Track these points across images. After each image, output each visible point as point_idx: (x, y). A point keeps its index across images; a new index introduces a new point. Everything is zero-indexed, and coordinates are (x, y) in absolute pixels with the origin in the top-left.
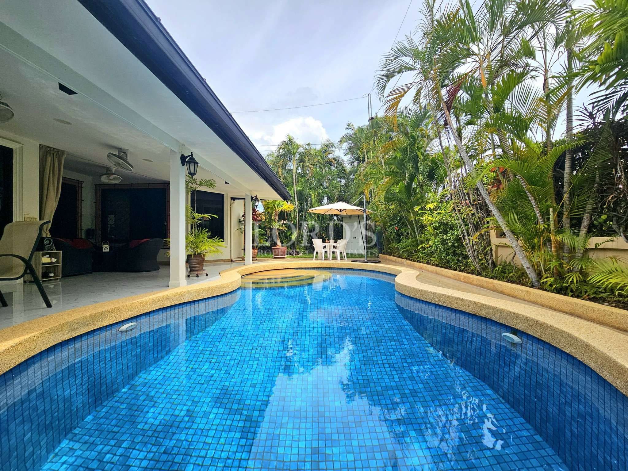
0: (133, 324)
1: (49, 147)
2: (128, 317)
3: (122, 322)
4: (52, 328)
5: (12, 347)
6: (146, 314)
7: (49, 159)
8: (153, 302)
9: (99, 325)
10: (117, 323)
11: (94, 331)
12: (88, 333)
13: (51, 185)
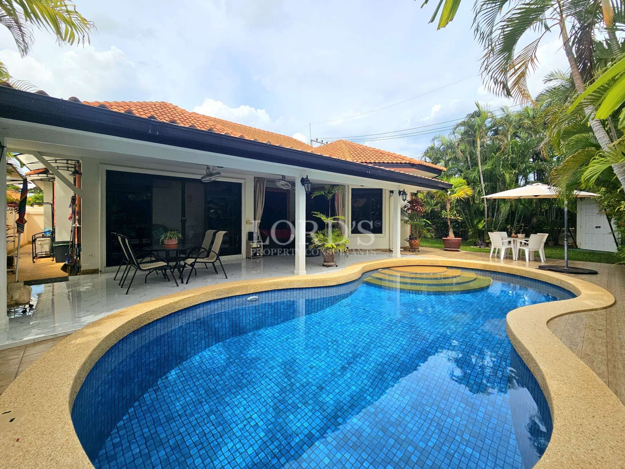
0: (256, 297)
1: (258, 178)
2: (252, 292)
3: (249, 294)
4: (208, 293)
5: (185, 299)
6: (265, 292)
7: (258, 185)
8: (270, 285)
9: (234, 295)
10: (246, 295)
11: (232, 297)
12: (228, 298)
13: (259, 199)
